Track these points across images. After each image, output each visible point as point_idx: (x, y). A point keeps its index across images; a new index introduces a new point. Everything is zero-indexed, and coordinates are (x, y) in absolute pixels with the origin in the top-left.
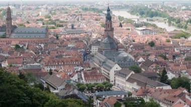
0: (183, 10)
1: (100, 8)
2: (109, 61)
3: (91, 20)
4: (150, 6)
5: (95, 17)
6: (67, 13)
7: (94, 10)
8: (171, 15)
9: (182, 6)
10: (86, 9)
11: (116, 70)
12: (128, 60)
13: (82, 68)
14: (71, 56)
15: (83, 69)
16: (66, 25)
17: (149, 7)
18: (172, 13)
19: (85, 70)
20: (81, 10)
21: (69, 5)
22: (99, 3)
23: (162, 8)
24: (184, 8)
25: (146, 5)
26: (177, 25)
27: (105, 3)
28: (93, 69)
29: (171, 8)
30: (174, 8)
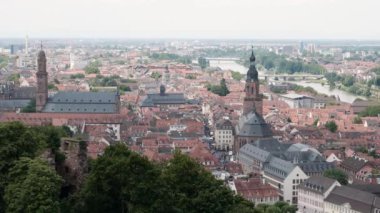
0: (348, 59)
1: (181, 54)
2: (276, 159)
3: (179, 78)
4: (280, 51)
5: (183, 71)
6: (122, 63)
7: (172, 57)
8: (330, 69)
9: (344, 52)
10: (156, 56)
11: (296, 178)
12: (313, 159)
13: (228, 174)
14: (189, 150)
15: (231, 177)
16: (136, 88)
17: (277, 53)
18: (331, 65)
19: (236, 178)
20: (146, 58)
21: (115, 48)
22: (172, 44)
23: (304, 55)
24: (348, 55)
25: (271, 50)
26: (348, 89)
27: (185, 43)
28: (251, 175)
29: (322, 55)
30: (329, 56)
